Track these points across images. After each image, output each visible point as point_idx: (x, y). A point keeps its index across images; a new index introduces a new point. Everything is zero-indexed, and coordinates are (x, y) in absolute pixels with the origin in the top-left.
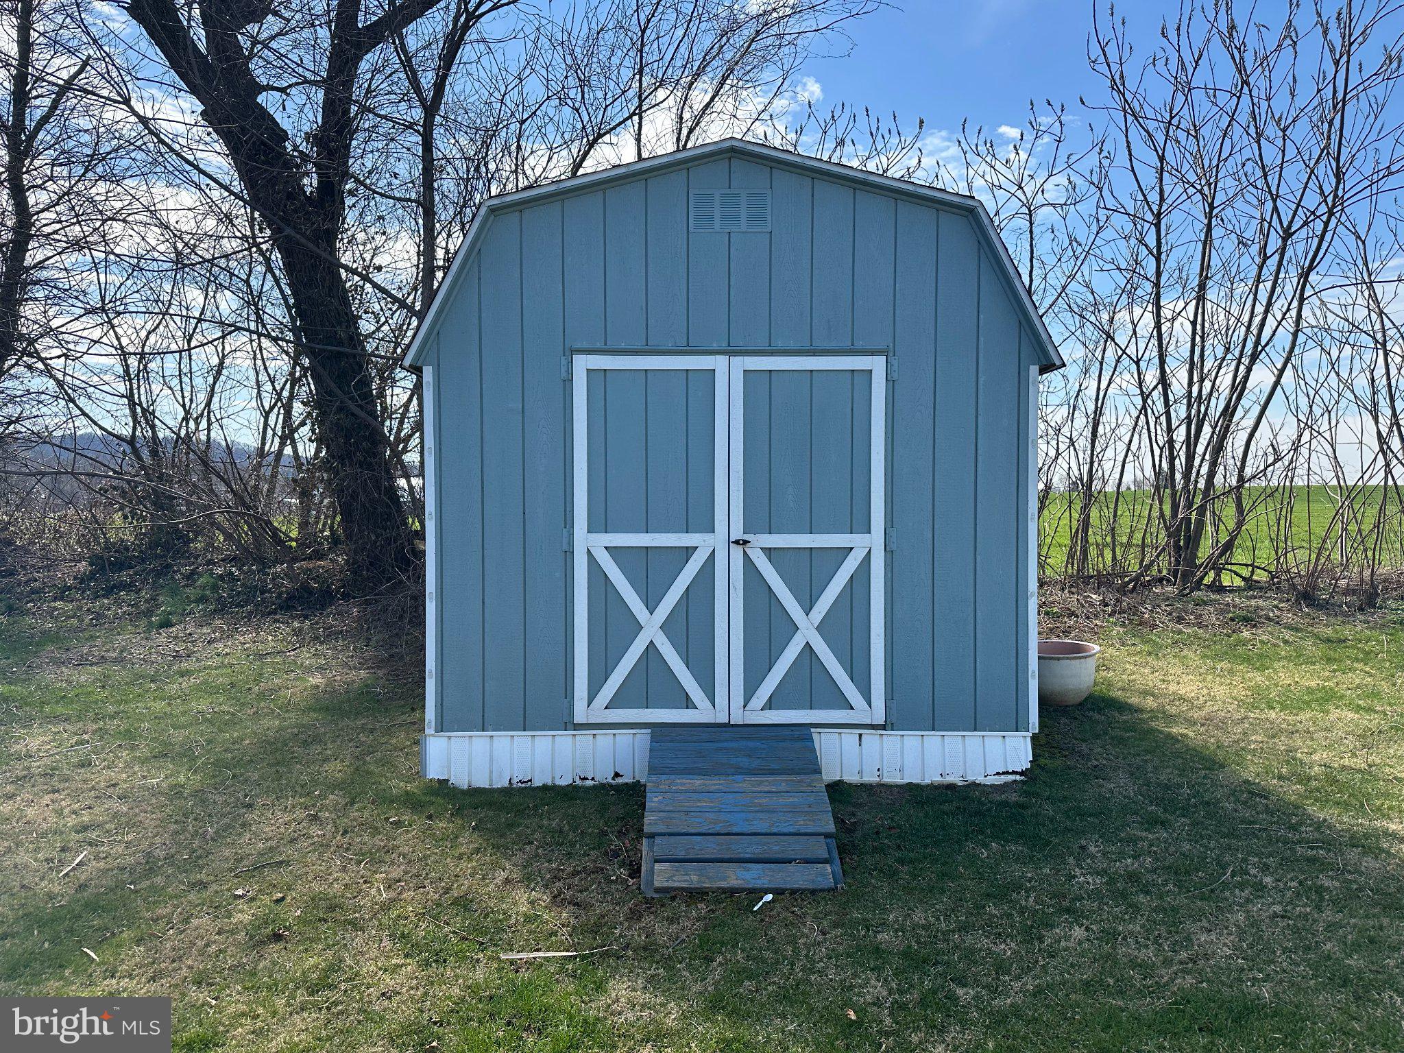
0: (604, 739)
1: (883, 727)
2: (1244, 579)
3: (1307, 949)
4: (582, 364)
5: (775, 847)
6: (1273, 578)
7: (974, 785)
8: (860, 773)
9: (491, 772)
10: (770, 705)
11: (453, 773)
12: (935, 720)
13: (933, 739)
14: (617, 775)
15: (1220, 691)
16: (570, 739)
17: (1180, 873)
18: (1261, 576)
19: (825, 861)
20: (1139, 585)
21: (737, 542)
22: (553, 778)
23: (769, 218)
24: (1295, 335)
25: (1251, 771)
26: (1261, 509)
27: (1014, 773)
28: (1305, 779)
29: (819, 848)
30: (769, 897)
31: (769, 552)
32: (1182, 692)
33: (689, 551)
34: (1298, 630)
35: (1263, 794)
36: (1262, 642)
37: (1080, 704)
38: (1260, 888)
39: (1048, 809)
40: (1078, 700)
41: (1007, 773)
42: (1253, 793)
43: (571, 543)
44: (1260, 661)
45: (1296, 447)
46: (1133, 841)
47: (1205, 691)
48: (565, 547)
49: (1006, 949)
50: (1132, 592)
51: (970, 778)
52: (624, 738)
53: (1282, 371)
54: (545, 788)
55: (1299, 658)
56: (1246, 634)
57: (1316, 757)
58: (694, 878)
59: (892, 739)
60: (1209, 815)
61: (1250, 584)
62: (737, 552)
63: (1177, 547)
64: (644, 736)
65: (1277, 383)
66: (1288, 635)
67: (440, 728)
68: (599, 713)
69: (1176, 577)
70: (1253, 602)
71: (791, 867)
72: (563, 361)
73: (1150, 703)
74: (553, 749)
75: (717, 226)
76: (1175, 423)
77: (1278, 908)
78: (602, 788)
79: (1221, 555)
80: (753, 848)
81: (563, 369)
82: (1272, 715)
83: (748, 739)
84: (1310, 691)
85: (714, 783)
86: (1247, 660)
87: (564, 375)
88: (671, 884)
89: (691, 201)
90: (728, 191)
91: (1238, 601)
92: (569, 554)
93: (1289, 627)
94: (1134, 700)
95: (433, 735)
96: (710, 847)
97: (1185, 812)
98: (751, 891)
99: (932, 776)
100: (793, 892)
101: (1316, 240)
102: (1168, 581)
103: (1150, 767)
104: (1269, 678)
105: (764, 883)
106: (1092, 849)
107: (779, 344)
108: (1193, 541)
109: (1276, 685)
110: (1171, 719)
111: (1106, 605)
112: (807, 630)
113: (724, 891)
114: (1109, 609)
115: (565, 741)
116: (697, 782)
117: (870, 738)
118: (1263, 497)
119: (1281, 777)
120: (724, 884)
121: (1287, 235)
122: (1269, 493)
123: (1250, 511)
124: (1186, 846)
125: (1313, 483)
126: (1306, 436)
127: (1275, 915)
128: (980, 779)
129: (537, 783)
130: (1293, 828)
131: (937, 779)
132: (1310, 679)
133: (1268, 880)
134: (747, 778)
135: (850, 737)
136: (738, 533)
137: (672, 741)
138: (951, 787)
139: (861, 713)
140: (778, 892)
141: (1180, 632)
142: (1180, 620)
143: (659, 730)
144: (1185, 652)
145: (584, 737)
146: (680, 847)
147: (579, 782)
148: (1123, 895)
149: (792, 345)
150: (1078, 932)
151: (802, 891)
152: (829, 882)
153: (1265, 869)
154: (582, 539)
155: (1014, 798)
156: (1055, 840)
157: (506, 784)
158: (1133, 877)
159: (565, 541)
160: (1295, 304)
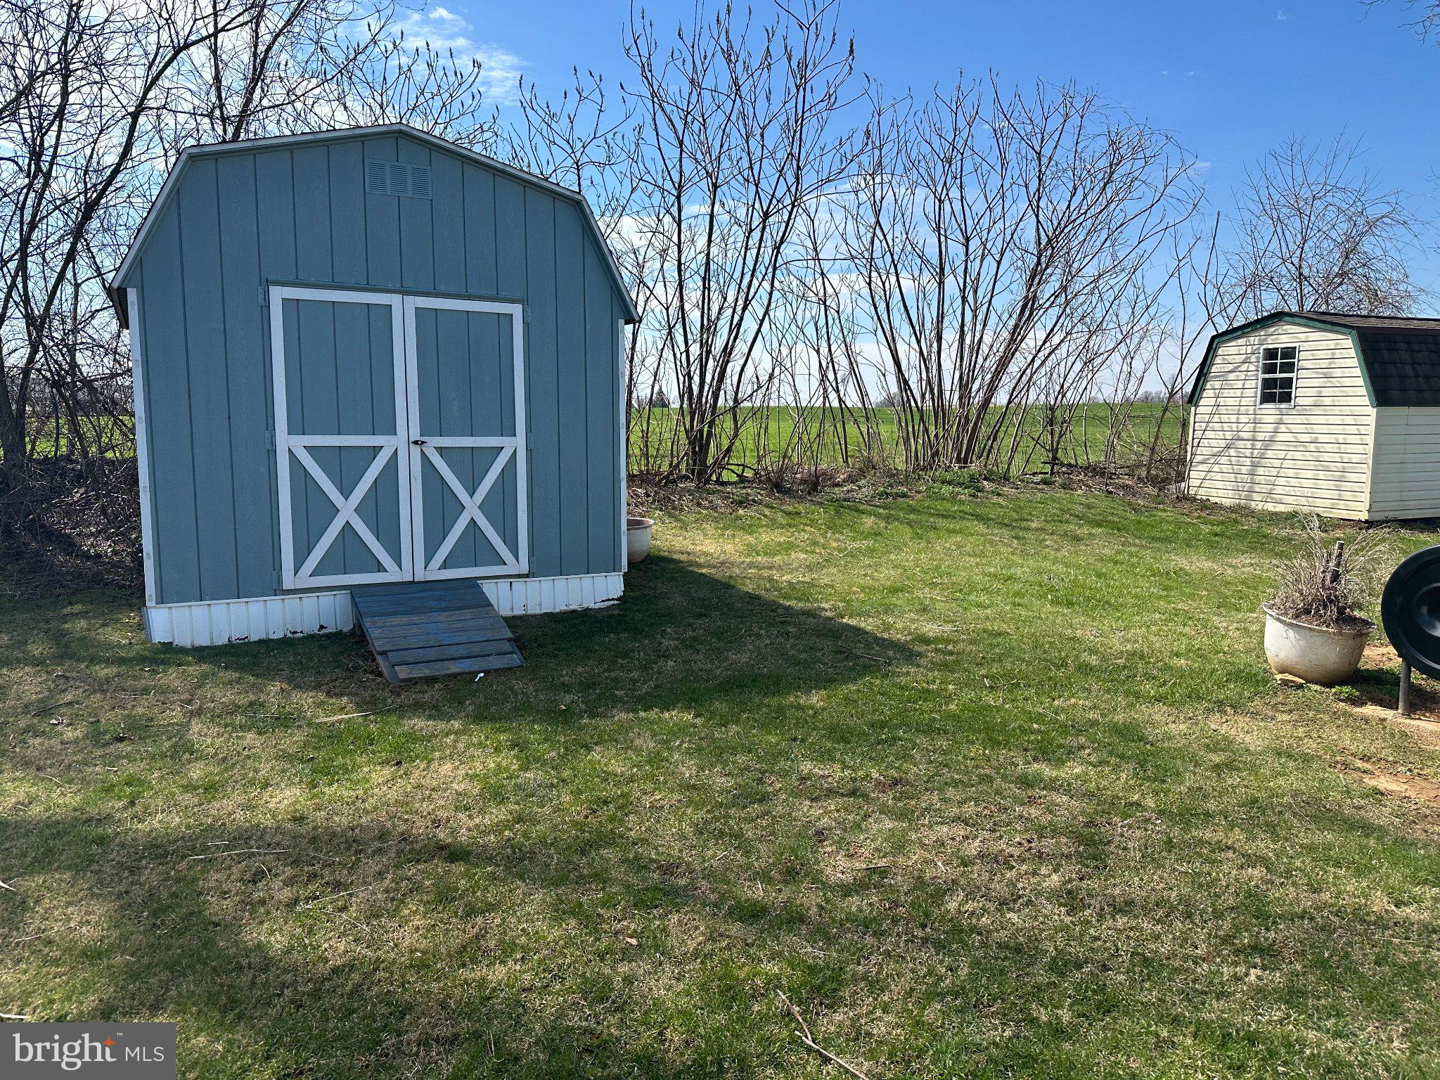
0: (310, 601)
1: (527, 576)
2: (738, 475)
3: (782, 655)
4: (277, 294)
5: (476, 649)
6: (756, 474)
7: (588, 609)
8: (512, 609)
9: (211, 634)
10: (445, 565)
11: (176, 637)
12: (562, 568)
13: (560, 581)
14: (322, 627)
15: (729, 548)
16: (279, 603)
17: (718, 634)
18: (749, 474)
19: (512, 653)
20: (669, 480)
21: (416, 443)
22: (267, 634)
23: (430, 188)
24: (771, 294)
25: (749, 587)
26: (749, 423)
27: (613, 599)
28: (779, 589)
29: (507, 647)
30: (482, 675)
31: (441, 450)
32: (705, 550)
33: (376, 450)
34: (773, 508)
35: (758, 598)
36: (751, 517)
37: (643, 561)
38: (758, 636)
39: (638, 616)
40: (642, 558)
41: (609, 600)
42: (753, 598)
43: (273, 443)
44: (750, 529)
45: (771, 377)
46: (691, 625)
47: (719, 548)
48: (268, 446)
49: (635, 674)
50: (665, 486)
51: (585, 606)
52: (327, 599)
53: (762, 321)
54: (261, 641)
55: (774, 524)
56: (741, 512)
57: (784, 578)
58: (427, 671)
59: (533, 583)
60: (729, 610)
61: (742, 479)
62: (416, 451)
63: (694, 452)
64: (343, 598)
65: (759, 331)
66: (767, 511)
67: (161, 600)
68: (304, 580)
69: (693, 475)
70: (744, 491)
71: (491, 658)
72: (260, 290)
73: (684, 558)
74: (266, 613)
75: (389, 192)
76: (692, 359)
77: (768, 642)
78: (311, 637)
79: (723, 458)
80: (462, 651)
81: (261, 297)
82: (760, 558)
83: (431, 590)
84: (780, 544)
85: (416, 619)
86: (743, 529)
87: (261, 301)
88: (411, 676)
89: (366, 169)
90: (396, 164)
91: (735, 490)
92: (273, 451)
93: (767, 506)
94: (675, 556)
95: (154, 607)
96: (431, 654)
97: (717, 609)
98: (469, 673)
99: (561, 607)
100: (496, 671)
101: (784, 225)
102: (689, 477)
103: (693, 590)
104: (756, 539)
105: (476, 668)
106: (668, 630)
107: (442, 288)
108: (705, 448)
109: (761, 542)
110: (700, 566)
111: (648, 496)
112: (472, 508)
113: (450, 675)
114: (650, 499)
115: (275, 603)
116: (405, 619)
117: (518, 585)
118: (750, 415)
119: (766, 590)
120: (448, 672)
121: (766, 215)
122: (754, 412)
123: (742, 425)
124: (719, 623)
125: (781, 405)
126: (777, 371)
127: (767, 645)
128: (592, 606)
129: (254, 638)
130: (773, 611)
131: (564, 608)
132: (779, 537)
133: (762, 632)
134: (440, 613)
135: (504, 585)
136: (415, 435)
137: (371, 596)
138: (574, 611)
139: (512, 567)
140: (487, 672)
141: (700, 513)
142: (699, 504)
143: (355, 591)
144: (704, 525)
145: (292, 601)
146: (409, 656)
147: (289, 635)
148: (691, 647)
149: (452, 290)
150: (671, 663)
151: (502, 670)
152: (518, 662)
153: (761, 628)
154: (285, 441)
155: (616, 612)
156: (647, 629)
157: (226, 641)
158: (694, 639)
159: (268, 441)
160: (770, 269)
